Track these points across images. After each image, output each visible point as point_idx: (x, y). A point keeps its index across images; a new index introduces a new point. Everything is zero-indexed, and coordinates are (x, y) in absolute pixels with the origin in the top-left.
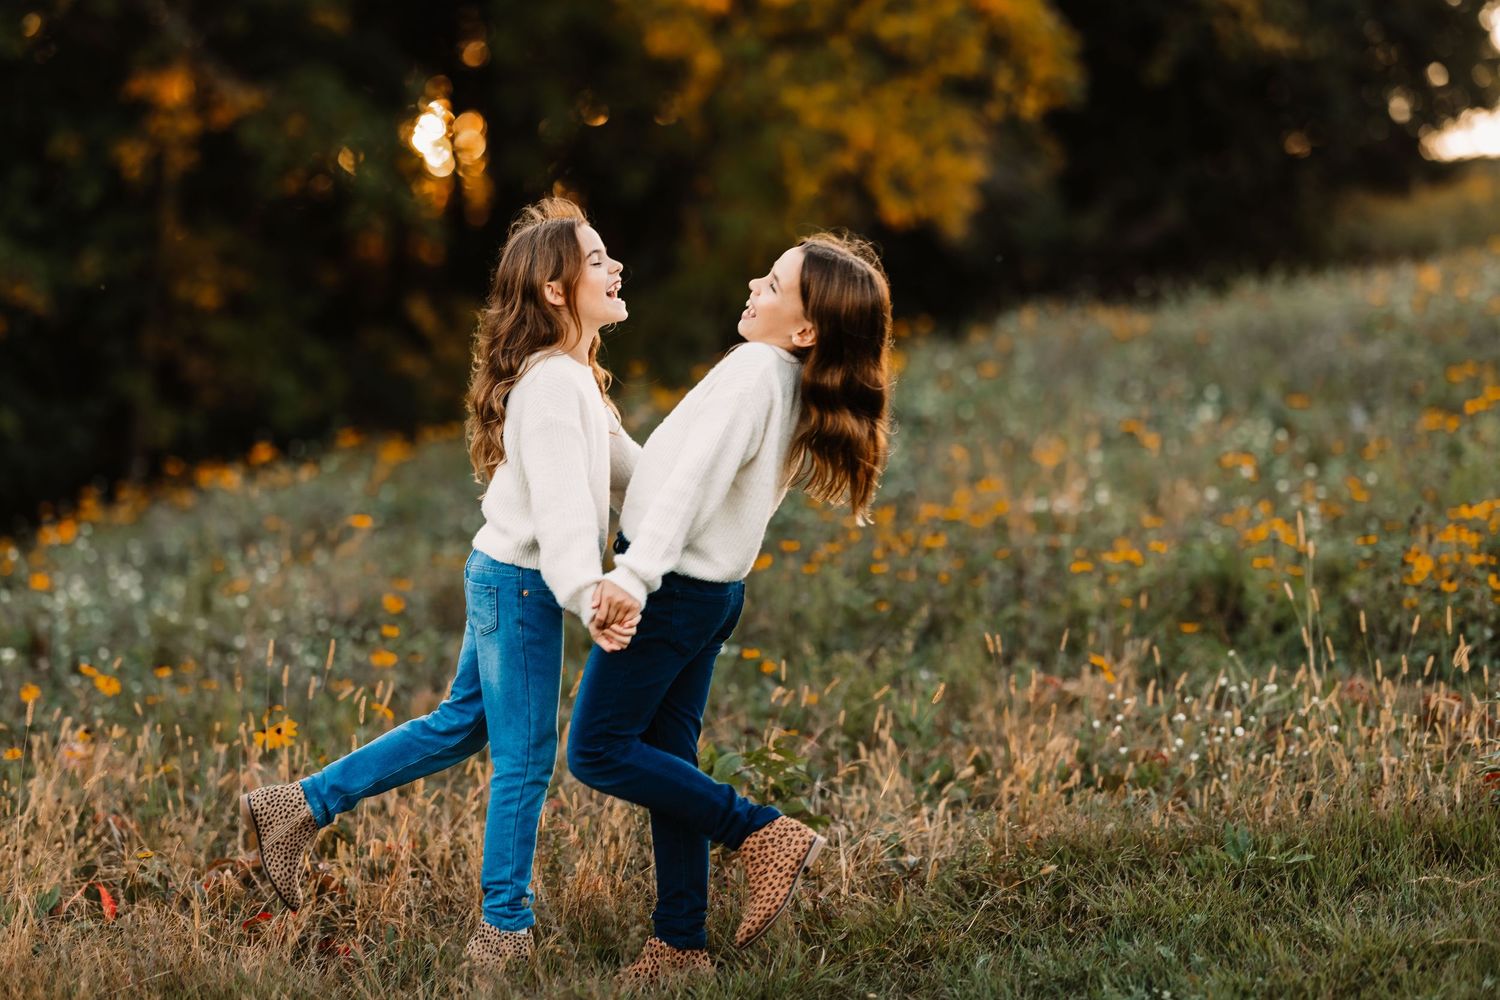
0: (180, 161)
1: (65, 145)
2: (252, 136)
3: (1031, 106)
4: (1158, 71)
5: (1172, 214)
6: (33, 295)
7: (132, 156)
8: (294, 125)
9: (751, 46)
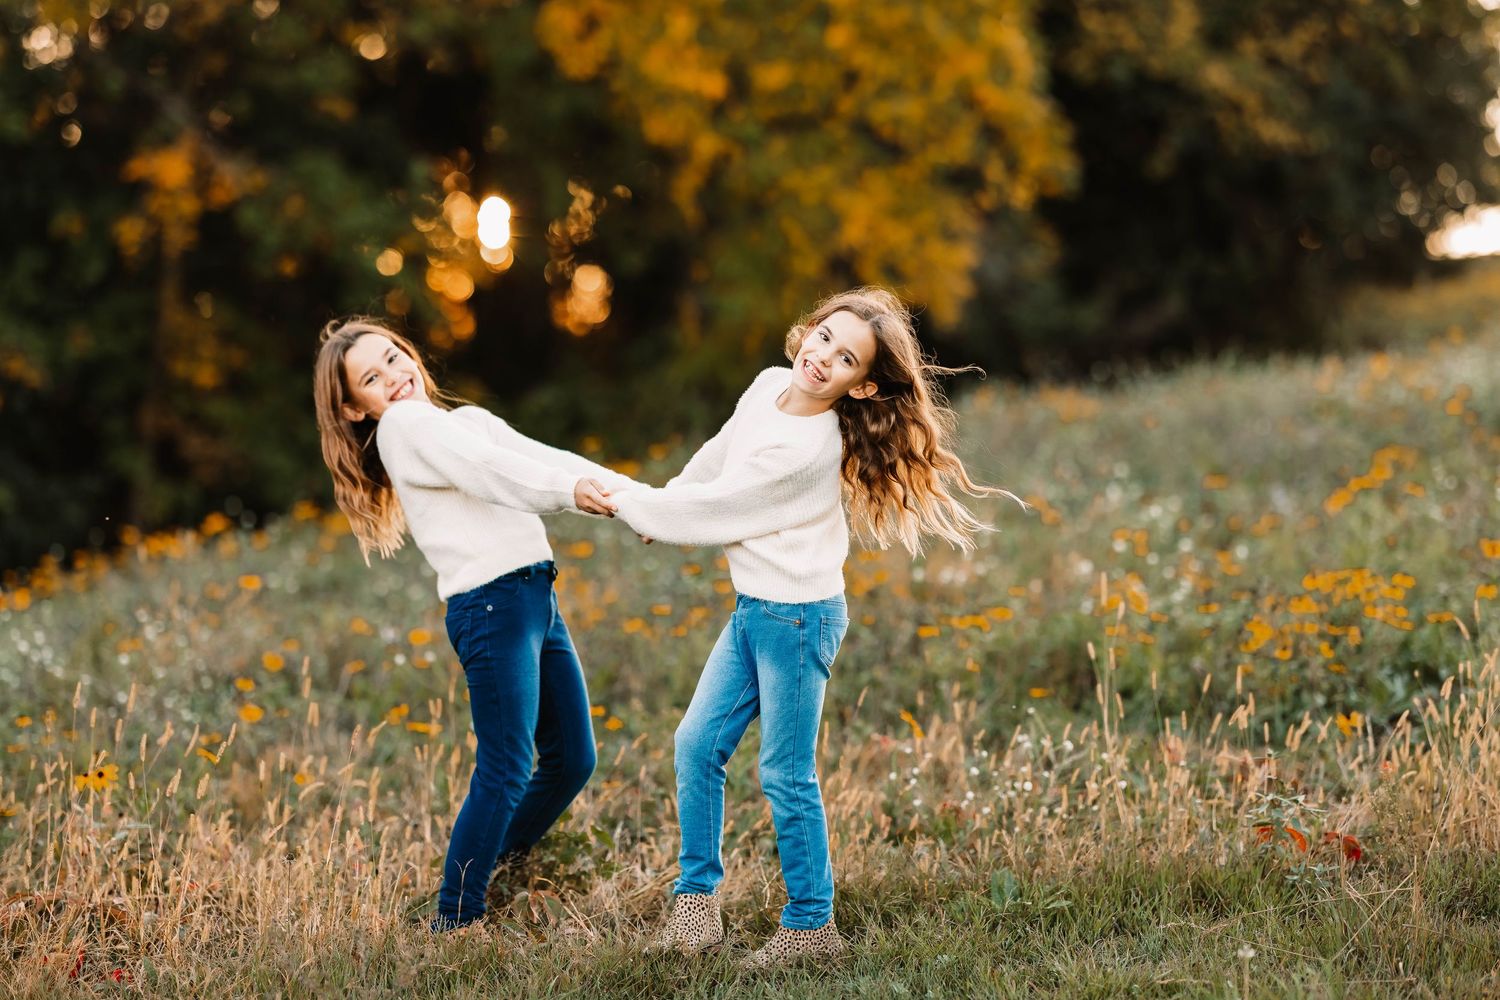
0: (178, 238)
1: (68, 222)
2: (249, 217)
3: (1021, 196)
4: (1161, 164)
5: (1173, 306)
6: (29, 369)
7: (130, 232)
8: (294, 206)
9: (751, 130)
